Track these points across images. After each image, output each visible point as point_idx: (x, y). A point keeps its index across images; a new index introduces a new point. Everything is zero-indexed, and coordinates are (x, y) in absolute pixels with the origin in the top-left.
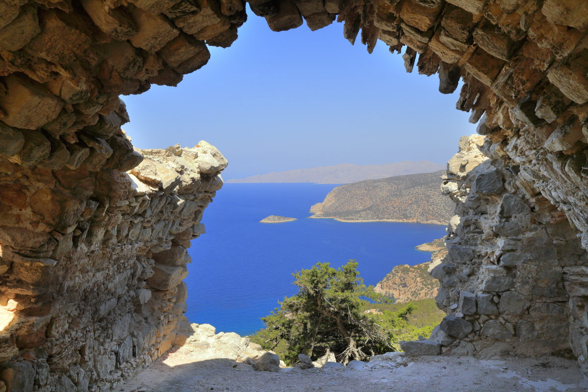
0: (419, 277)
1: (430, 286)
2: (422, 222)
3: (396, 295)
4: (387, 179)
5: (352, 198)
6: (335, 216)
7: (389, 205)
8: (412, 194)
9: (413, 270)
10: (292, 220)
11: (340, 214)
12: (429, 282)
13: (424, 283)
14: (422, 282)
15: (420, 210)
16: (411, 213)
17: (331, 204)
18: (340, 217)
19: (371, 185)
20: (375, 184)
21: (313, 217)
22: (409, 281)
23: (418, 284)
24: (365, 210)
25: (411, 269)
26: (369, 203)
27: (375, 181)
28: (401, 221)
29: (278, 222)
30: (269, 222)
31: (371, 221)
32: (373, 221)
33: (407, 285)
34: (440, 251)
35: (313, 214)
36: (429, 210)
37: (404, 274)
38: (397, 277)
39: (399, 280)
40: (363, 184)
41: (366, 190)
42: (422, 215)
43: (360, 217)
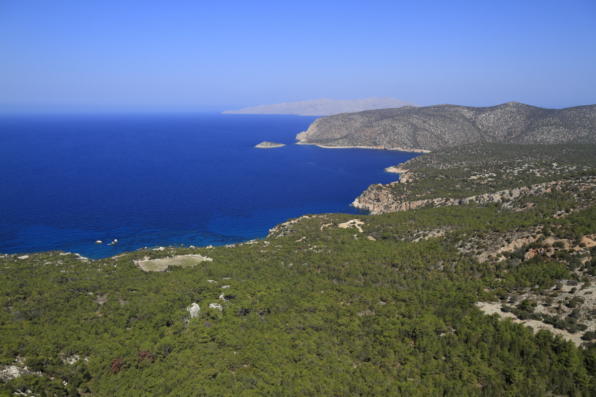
0: (391, 194)
1: (399, 201)
2: (388, 149)
3: (371, 208)
4: (360, 112)
5: (331, 128)
6: (317, 142)
7: (361, 134)
8: (381, 125)
9: (385, 188)
10: (281, 145)
11: (321, 142)
12: (398, 198)
13: (395, 198)
14: (393, 198)
15: (387, 139)
16: (379, 141)
17: (313, 133)
18: (321, 144)
19: (347, 117)
20: (350, 117)
21: (298, 143)
22: (382, 197)
23: (390, 199)
24: (342, 138)
26: (345, 133)
27: (350, 114)
28: (372, 148)
29: (270, 147)
30: (262, 147)
31: (346, 147)
32: (349, 147)
33: (380, 200)
34: (406, 173)
35: (299, 141)
36: (395, 139)
37: (378, 191)
38: (372, 194)
39: (374, 196)
40: (340, 116)
41: (343, 121)
42: (389, 143)
43: (338, 144)
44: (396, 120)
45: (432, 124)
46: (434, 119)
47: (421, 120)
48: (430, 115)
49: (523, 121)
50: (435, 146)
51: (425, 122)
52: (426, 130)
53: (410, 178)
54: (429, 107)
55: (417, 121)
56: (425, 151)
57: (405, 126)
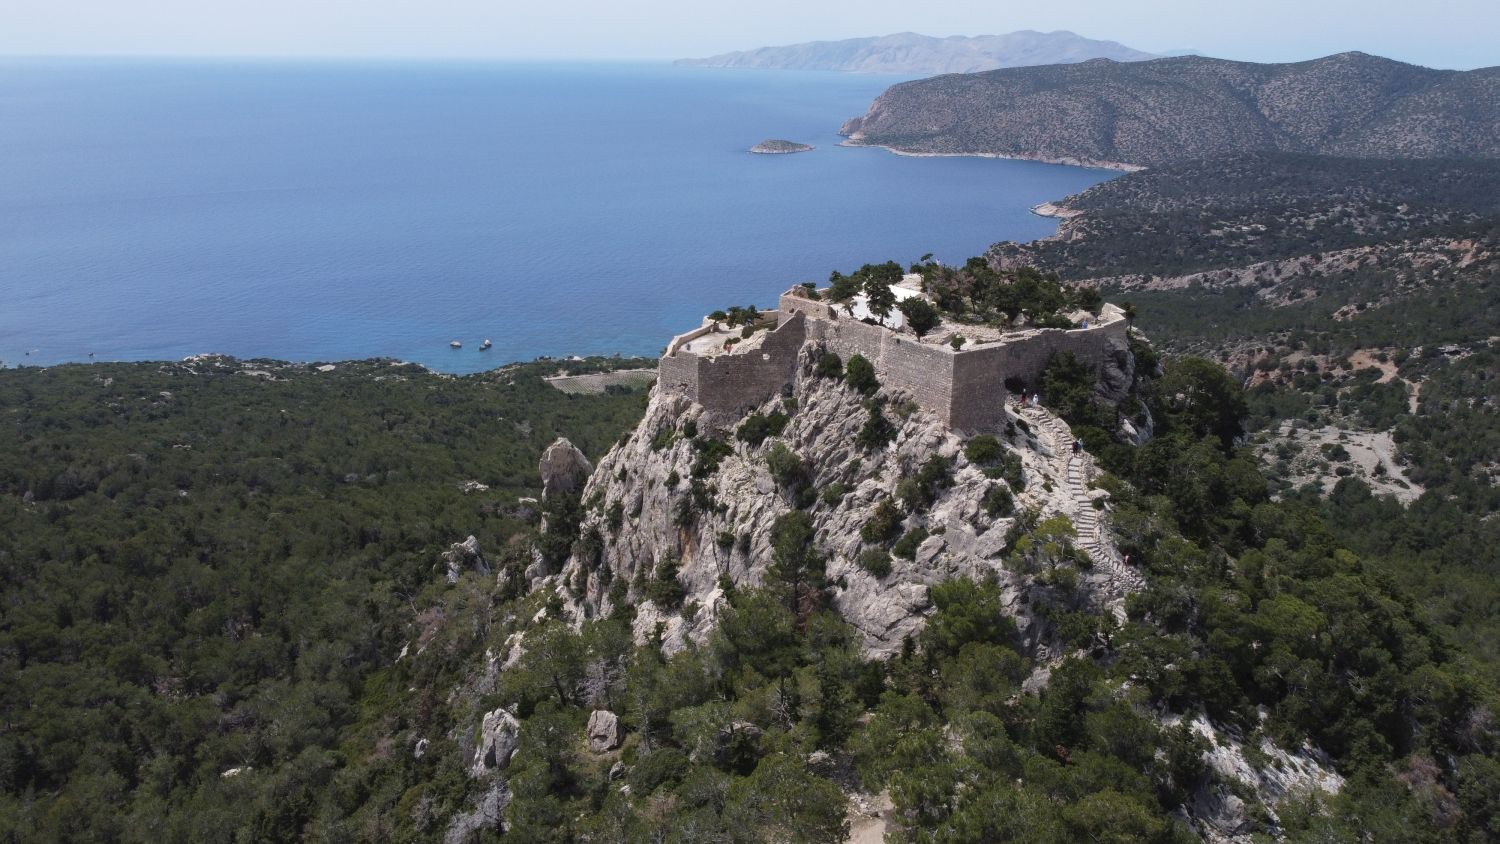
4: (989, 73)
5: (919, 109)
6: (886, 143)
7: (988, 125)
8: (1034, 106)
9: (1024, 250)
17: (879, 119)
19: (958, 85)
20: (964, 83)
25: (1021, 250)
26: (950, 121)
27: (965, 77)
34: (1073, 218)
36: (1063, 137)
40: (942, 81)
41: (947, 93)
44: (1070, 93)
45: (1151, 104)
46: (1157, 92)
47: (1128, 93)
48: (1150, 83)
49: (1372, 98)
50: (1154, 156)
51: (1135, 98)
52: (1136, 117)
53: (1080, 230)
54: (1150, 62)
55: (1117, 96)
56: (1128, 168)
57: (1089, 108)
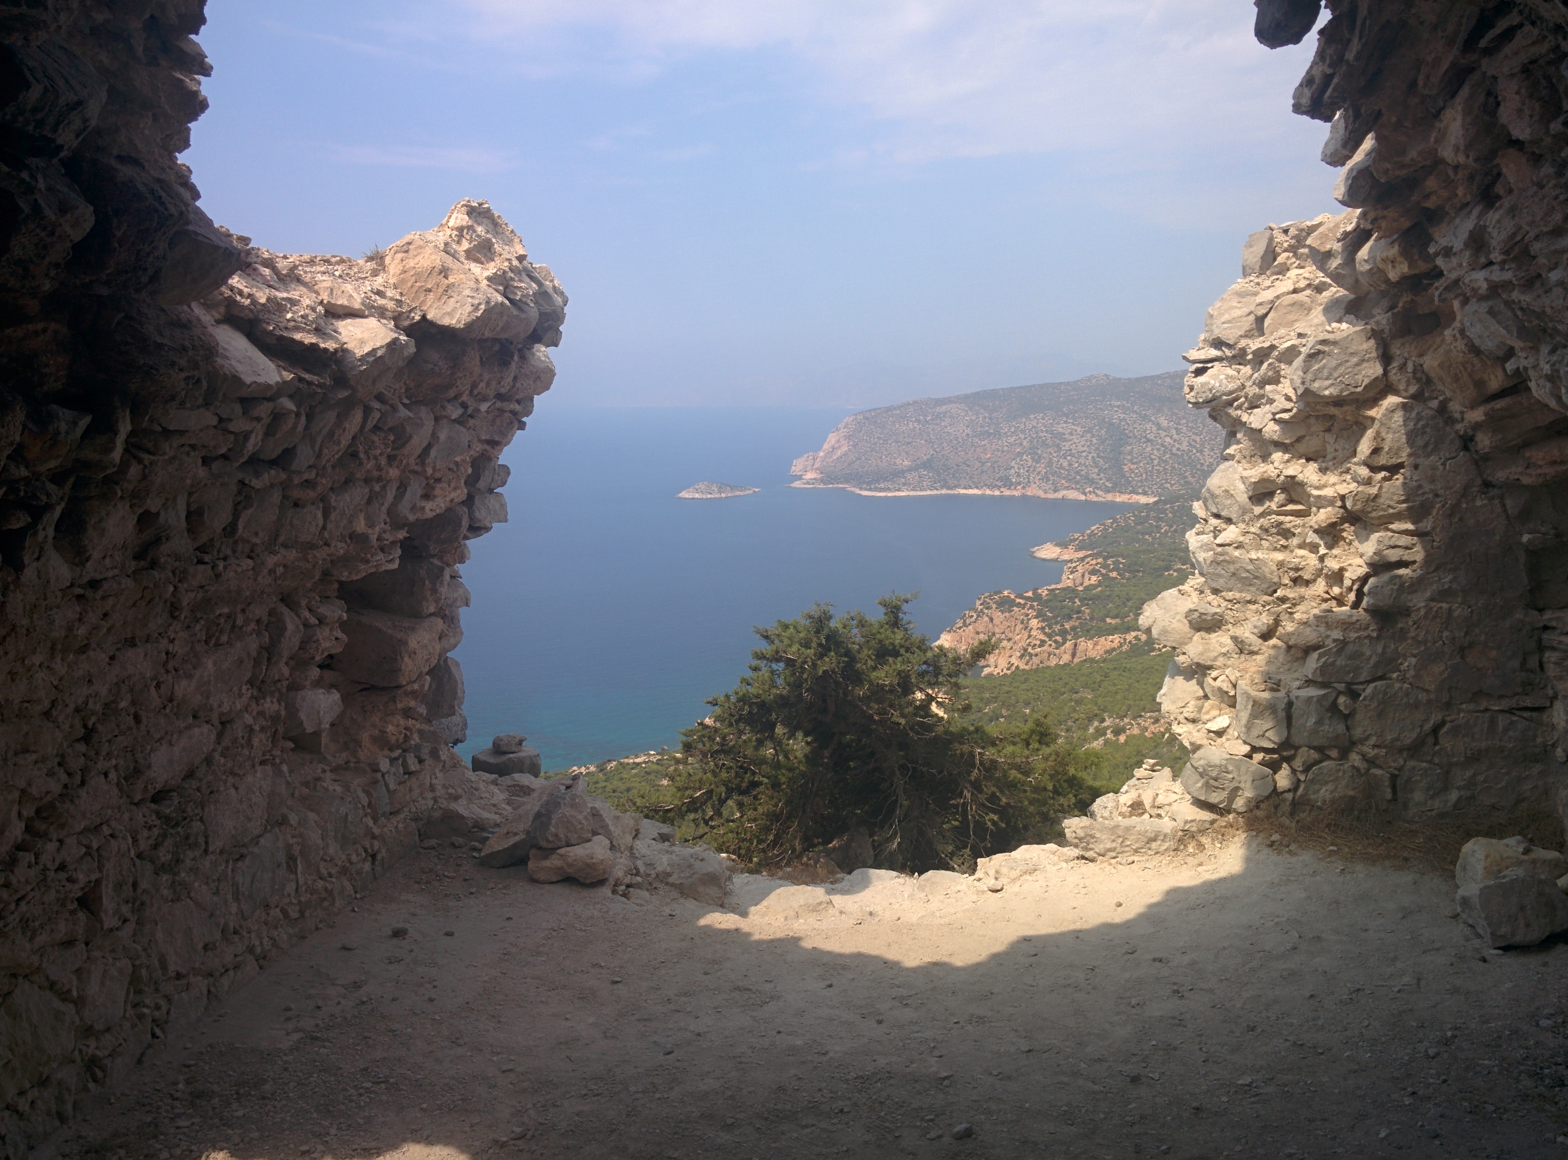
0: (1036, 617)
1: (1058, 638)
2: (1044, 496)
4: (967, 397)
5: (886, 441)
6: (847, 481)
7: (970, 456)
8: (1023, 431)
9: (1022, 602)
10: (751, 491)
11: (860, 479)
12: (1057, 628)
13: (1047, 630)
14: (1043, 628)
15: (1040, 467)
16: (1019, 475)
17: (838, 454)
18: (858, 485)
19: (930, 411)
20: (939, 409)
21: (797, 484)
22: (1013, 627)
23: (1034, 633)
24: (915, 468)
25: (1018, 600)
26: (924, 453)
27: (939, 402)
28: (997, 493)
29: (717, 496)
30: (697, 496)
31: (929, 493)
32: (935, 492)
34: (1082, 559)
35: (797, 478)
36: (1062, 467)
37: (1002, 612)
38: (985, 619)
39: (991, 625)
40: (911, 408)
41: (918, 421)
42: (1045, 478)
43: (904, 484)
44: (1067, 416)
45: (1165, 423)
46: (1171, 410)
47: (1135, 412)
48: (1160, 400)
50: (1172, 485)
51: (1145, 418)
52: (1149, 440)
53: (1093, 572)
55: (1122, 416)
56: (1143, 500)
57: (1090, 431)
